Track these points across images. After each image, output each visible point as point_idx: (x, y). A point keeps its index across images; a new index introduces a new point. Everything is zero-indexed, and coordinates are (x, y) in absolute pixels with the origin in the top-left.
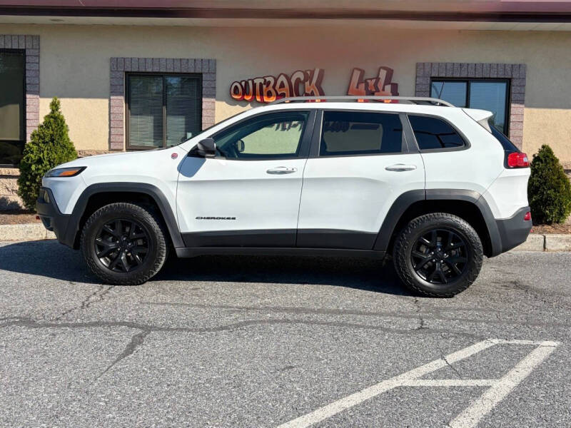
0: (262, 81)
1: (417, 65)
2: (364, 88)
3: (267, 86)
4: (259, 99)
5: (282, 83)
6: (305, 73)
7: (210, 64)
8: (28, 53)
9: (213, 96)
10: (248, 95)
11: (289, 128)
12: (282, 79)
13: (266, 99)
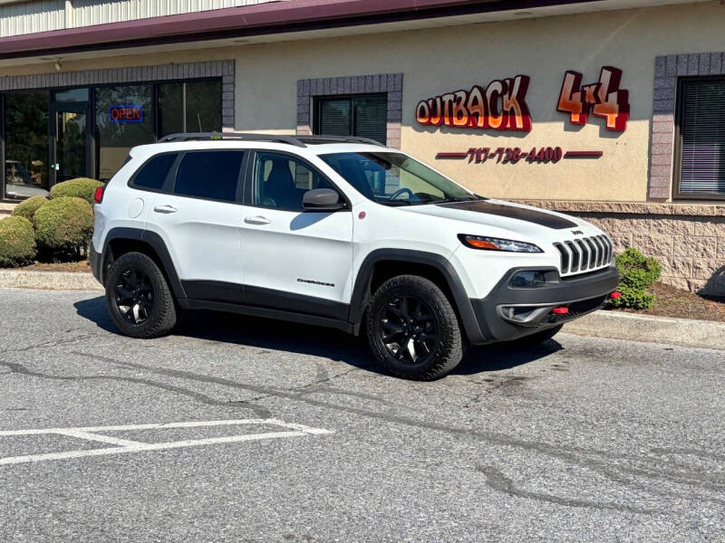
0: (452, 97)
1: (658, 59)
2: (579, 99)
3: (458, 105)
4: (447, 123)
5: (475, 97)
6: (503, 83)
7: (396, 79)
8: (224, 80)
9: (400, 120)
10: (435, 116)
11: (485, 160)
12: (476, 93)
13: (456, 122)
